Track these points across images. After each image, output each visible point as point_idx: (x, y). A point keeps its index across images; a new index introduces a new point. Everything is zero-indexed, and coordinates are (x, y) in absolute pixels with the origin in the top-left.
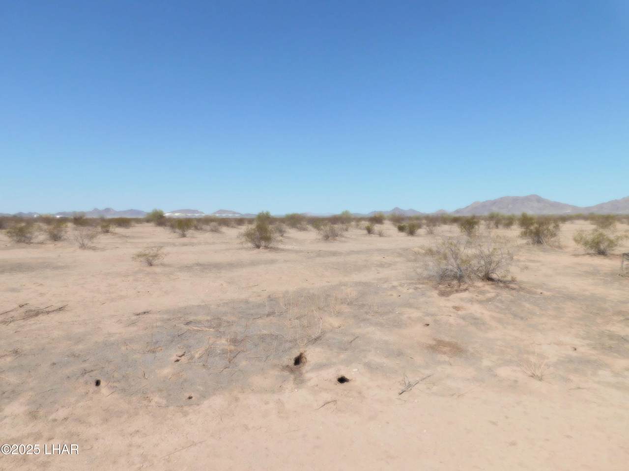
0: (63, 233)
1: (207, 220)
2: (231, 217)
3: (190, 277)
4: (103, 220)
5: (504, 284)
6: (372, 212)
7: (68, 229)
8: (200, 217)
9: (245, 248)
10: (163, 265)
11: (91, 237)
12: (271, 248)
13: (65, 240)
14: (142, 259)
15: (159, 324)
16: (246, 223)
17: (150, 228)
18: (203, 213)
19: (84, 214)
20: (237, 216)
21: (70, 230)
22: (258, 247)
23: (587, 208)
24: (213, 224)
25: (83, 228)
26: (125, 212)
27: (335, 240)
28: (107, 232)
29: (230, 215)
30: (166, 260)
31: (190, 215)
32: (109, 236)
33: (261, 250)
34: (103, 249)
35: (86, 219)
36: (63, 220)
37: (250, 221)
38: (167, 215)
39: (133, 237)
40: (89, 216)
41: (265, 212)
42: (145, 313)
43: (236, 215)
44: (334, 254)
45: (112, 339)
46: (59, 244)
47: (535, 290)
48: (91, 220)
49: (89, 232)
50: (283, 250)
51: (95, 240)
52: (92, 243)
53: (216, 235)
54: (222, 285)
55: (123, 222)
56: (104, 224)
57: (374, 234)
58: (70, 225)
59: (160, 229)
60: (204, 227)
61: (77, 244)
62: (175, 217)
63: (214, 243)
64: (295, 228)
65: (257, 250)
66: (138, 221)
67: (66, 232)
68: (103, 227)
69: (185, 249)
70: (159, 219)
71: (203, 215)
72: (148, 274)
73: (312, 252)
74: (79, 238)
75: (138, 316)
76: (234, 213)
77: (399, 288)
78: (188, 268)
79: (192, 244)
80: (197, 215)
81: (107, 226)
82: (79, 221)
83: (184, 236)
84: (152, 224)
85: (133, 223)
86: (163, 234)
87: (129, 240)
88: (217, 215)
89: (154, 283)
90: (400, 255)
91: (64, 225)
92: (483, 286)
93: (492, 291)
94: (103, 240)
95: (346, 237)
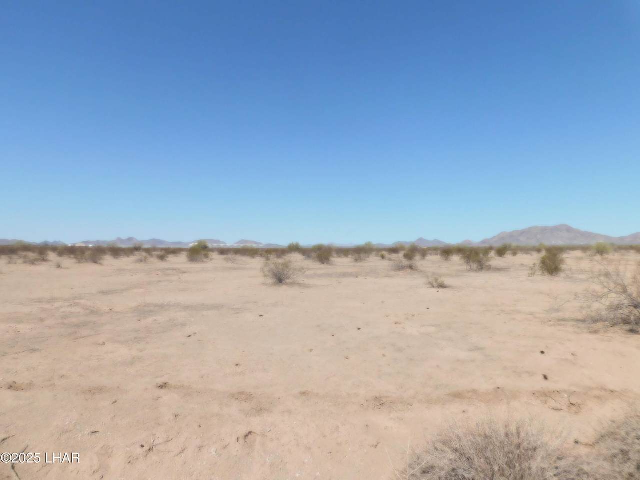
43: (261, 245)
76: (258, 244)
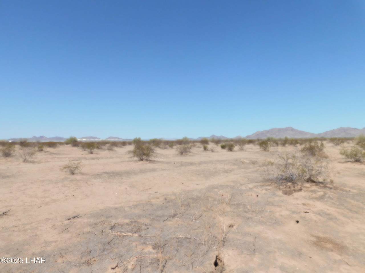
0: (12, 152)
1: (104, 143)
2: (117, 141)
3: (102, 183)
4: (39, 143)
5: (323, 184)
6: (199, 138)
7: (16, 149)
8: (99, 141)
9: (133, 161)
10: (81, 174)
11: (32, 154)
12: (150, 160)
13: (13, 156)
14: (66, 170)
15: (88, 229)
16: (128, 144)
17: (69, 148)
18: (99, 138)
19: (26, 139)
20: (120, 140)
21: (17, 150)
22: (142, 160)
23: (319, 134)
24: (108, 145)
25: (26, 148)
26: (53, 138)
27: (187, 154)
28: (42, 150)
29: (116, 140)
30: (83, 170)
31: (92, 140)
32: (43, 153)
33: (144, 162)
34: (39, 163)
35: (28, 143)
36: (14, 143)
37: (130, 143)
38: (79, 140)
39: (59, 154)
40: (30, 141)
41: (138, 138)
42: (74, 217)
44: (191, 164)
45: (49, 249)
46: (9, 159)
47: (344, 188)
48: (31, 143)
49: (30, 151)
50: (158, 162)
51: (34, 156)
52: (32, 158)
53: (111, 152)
54: (126, 189)
55: (52, 144)
56: (40, 146)
57: (208, 151)
58: (17, 146)
59: (75, 149)
60: (103, 147)
61: (21, 160)
62: (83, 141)
63: (111, 158)
64: (158, 147)
65: (141, 162)
66: (61, 144)
67: (14, 151)
68: (39, 147)
69: (94, 162)
70: (74, 143)
71: (100, 140)
72: (72, 181)
73: (177, 163)
74: (23, 155)
75: (69, 221)
76: (119, 138)
77: (255, 189)
78: (98, 176)
79: (98, 158)
80: (96, 140)
81: (41, 147)
82: (24, 144)
83: (91, 153)
84: (70, 145)
85: (58, 145)
86: (78, 152)
87: (57, 156)
88: (109, 140)
89: (77, 188)
90: (234, 164)
91: (13, 147)
92: (311, 187)
93: (319, 190)
94: (39, 156)
95: (192, 153)
